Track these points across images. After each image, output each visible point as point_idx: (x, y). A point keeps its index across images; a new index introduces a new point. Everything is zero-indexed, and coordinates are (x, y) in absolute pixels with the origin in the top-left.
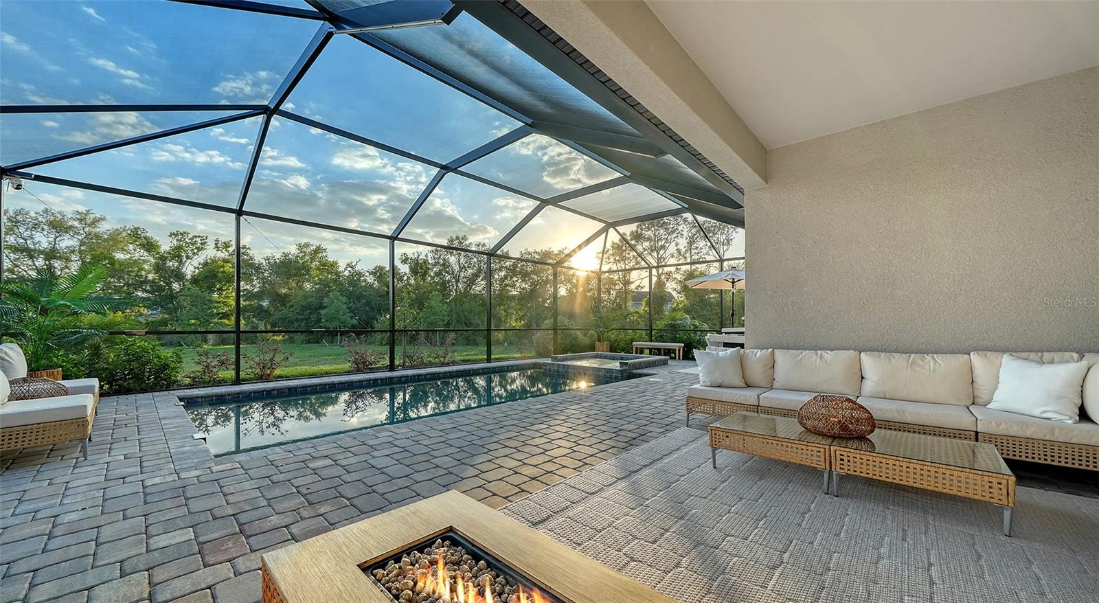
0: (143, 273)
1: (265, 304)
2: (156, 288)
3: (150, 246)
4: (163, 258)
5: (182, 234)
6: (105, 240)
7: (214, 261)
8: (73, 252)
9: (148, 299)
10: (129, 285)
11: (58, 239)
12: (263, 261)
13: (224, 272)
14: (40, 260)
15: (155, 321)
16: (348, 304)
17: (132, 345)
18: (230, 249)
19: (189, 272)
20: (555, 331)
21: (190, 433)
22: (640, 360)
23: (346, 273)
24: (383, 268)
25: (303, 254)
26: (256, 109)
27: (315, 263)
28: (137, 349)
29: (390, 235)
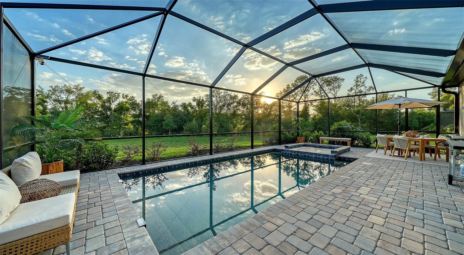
0: (97, 108)
1: (141, 119)
2: (102, 114)
3: (100, 97)
4: (104, 102)
5: (111, 93)
6: (85, 96)
7: (122, 103)
8: (74, 101)
9: (99, 118)
10: (92, 113)
11: (69, 96)
12: (140, 102)
13: (126, 107)
14: (63, 104)
15: (101, 127)
16: (173, 119)
17: (96, 145)
18: (128, 98)
19: (113, 107)
20: (280, 132)
21: (134, 217)
22: (341, 149)
23: (172, 106)
24: (185, 104)
25: (154, 99)
26: (160, 11)
27: (159, 102)
28: (98, 147)
29: (210, 85)
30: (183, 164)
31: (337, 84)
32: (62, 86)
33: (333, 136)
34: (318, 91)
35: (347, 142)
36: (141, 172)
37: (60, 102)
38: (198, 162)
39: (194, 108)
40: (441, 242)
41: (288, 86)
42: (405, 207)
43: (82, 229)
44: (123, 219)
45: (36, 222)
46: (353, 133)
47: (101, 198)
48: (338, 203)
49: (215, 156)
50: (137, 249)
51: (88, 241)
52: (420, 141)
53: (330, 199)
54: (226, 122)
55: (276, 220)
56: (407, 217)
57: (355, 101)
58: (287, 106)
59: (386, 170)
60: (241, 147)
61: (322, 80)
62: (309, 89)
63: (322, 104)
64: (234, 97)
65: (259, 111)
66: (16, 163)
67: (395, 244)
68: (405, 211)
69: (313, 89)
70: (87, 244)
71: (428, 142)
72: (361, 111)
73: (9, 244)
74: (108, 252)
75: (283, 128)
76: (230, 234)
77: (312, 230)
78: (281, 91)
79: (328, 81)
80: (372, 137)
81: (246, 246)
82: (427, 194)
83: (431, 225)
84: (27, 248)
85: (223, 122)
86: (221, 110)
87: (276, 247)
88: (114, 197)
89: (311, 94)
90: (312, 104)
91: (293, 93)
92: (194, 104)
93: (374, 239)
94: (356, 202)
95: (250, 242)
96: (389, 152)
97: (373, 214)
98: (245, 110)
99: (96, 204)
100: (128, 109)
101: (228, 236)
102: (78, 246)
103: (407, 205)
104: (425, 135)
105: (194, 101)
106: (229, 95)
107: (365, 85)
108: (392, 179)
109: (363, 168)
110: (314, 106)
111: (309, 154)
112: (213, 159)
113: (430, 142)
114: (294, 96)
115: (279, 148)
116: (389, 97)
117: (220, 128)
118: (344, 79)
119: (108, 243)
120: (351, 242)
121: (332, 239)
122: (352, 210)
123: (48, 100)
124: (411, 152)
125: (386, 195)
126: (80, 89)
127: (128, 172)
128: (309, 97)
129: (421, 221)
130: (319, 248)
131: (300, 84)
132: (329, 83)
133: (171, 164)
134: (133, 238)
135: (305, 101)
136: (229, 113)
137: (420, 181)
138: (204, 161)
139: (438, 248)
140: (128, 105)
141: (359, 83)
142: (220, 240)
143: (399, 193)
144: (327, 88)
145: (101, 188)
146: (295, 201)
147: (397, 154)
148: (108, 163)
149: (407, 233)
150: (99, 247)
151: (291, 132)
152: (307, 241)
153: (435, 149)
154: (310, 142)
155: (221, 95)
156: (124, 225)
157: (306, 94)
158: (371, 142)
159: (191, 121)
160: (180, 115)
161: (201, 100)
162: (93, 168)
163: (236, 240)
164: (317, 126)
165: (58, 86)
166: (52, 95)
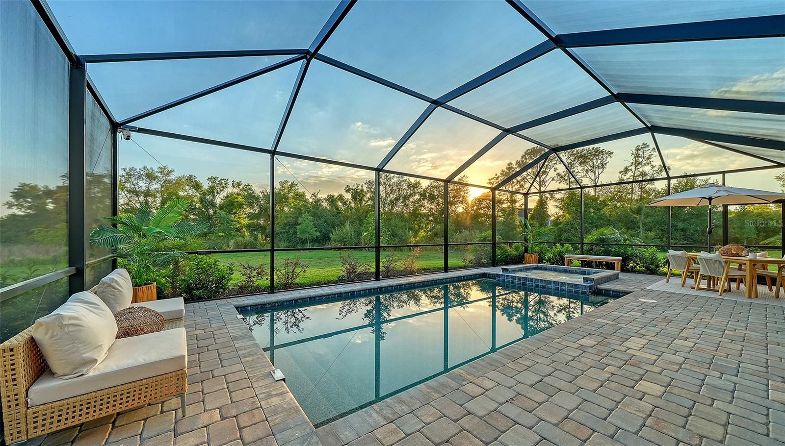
0: (194, 204)
1: (262, 222)
2: (201, 213)
3: (197, 186)
4: (205, 194)
5: (214, 179)
6: (174, 184)
7: (231, 195)
8: (158, 191)
9: (196, 219)
10: (186, 211)
11: (150, 184)
12: (260, 194)
13: (238, 202)
14: (142, 197)
16: (313, 222)
17: (201, 261)
18: (241, 187)
19: (218, 203)
20: (494, 244)
21: (266, 367)
22: (601, 275)
23: (311, 200)
24: (333, 196)
25: (284, 188)
26: (300, 54)
27: (291, 194)
28: (204, 264)
29: (376, 167)
30: (333, 294)
31: (599, 161)
32: (140, 169)
33: (589, 252)
34: (563, 174)
35: (614, 263)
36: (269, 304)
37: (137, 193)
38: (356, 291)
39: (348, 203)
40: (757, 425)
41: (509, 165)
42: (703, 371)
43: (196, 380)
44: (251, 370)
45: (143, 361)
46: (625, 248)
47: (215, 340)
48: (588, 359)
49: (384, 283)
50: (276, 409)
51: (206, 395)
52: (748, 263)
53: (574, 354)
54: (402, 227)
55: (482, 381)
56: (704, 386)
57: (632, 191)
58: (508, 201)
59: (681, 311)
60: (428, 269)
61: (571, 155)
62: (548, 170)
63: (572, 197)
64: (415, 184)
65: (458, 209)
66: (104, 283)
67: (677, 424)
68: (702, 377)
69: (555, 170)
70: (206, 400)
71: (764, 264)
72: (644, 209)
73: (113, 388)
74: (237, 411)
75: (500, 238)
76: (411, 397)
77: (540, 397)
78: (496, 175)
79: (581, 156)
80: (661, 256)
81: (435, 413)
82: (748, 352)
83: (745, 399)
84: (134, 396)
85: (396, 227)
86: (392, 207)
87: (481, 418)
88: (235, 339)
89: (551, 179)
90: (552, 197)
91: (519, 178)
92: (348, 196)
93: (641, 415)
94: (619, 361)
95: (442, 408)
97: (646, 379)
98: (434, 207)
99: (210, 348)
100: (241, 206)
101: (408, 399)
102: (194, 402)
103: (709, 369)
104: (758, 254)
105: (347, 191)
106: (405, 181)
107: (652, 163)
108: (688, 327)
109: (639, 308)
110: (557, 200)
111: (544, 282)
112: (381, 288)
113: (769, 265)
114: (520, 182)
115: (492, 272)
116: (698, 183)
117: (392, 236)
118: (612, 153)
119: (234, 400)
120: (604, 416)
121: (571, 411)
122: (611, 372)
124: (731, 283)
125: (674, 352)
126: (168, 174)
127: (249, 304)
128: (547, 184)
129: (728, 394)
130: (550, 423)
131: (530, 162)
132: (583, 159)
133: (314, 293)
134: (269, 396)
135: (540, 192)
136: (406, 211)
137: (741, 331)
138: (366, 290)
139: (750, 433)
140: (240, 199)
141: (640, 159)
142: (395, 404)
143: (698, 349)
144: (581, 168)
145: (212, 325)
146: (515, 355)
147: (705, 287)
148: (219, 289)
149: (700, 409)
150: (223, 404)
151: (514, 244)
152: (530, 412)
153: (776, 279)
154: (548, 262)
155: (393, 181)
156: (254, 377)
157: (542, 179)
158: (659, 264)
159: (344, 225)
160: (325, 214)
161: (359, 189)
162: (197, 296)
163: (420, 405)
164: (561, 235)
165: (135, 168)
166: (126, 182)
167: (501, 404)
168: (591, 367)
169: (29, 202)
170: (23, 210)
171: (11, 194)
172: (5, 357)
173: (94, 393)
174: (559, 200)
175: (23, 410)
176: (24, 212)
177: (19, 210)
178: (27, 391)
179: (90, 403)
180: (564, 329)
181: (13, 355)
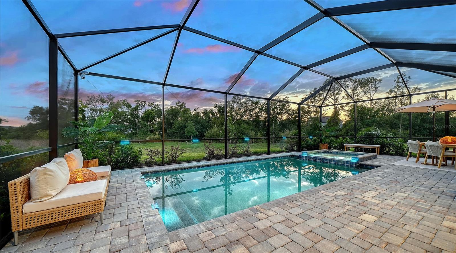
0: (127, 116)
2: (131, 121)
3: (129, 106)
4: (133, 111)
5: (138, 101)
6: (116, 105)
7: (148, 111)
8: (107, 109)
9: (128, 125)
10: (123, 121)
11: (103, 105)
13: (151, 115)
14: (98, 113)
16: (195, 126)
17: (124, 147)
18: (153, 106)
19: (141, 115)
20: (300, 138)
21: (150, 202)
22: (364, 156)
23: (193, 113)
24: (207, 110)
25: (178, 106)
26: (175, 27)
27: (182, 110)
28: (125, 149)
29: (225, 92)
30: (198, 167)
31: (373, 86)
32: (97, 97)
35: (376, 149)
36: (161, 171)
37: (96, 111)
38: (212, 165)
39: (216, 114)
42: (407, 210)
43: (112, 208)
44: (142, 203)
46: (383, 140)
47: (126, 189)
48: (336, 202)
49: (230, 160)
50: (150, 222)
51: (115, 215)
53: (330, 199)
54: (248, 129)
55: (268, 212)
57: (396, 104)
59: (408, 177)
60: (258, 153)
61: (355, 82)
64: (256, 102)
65: (283, 117)
67: (376, 237)
68: (404, 213)
70: (114, 217)
74: (129, 223)
75: (304, 134)
76: (225, 219)
77: (299, 221)
79: (362, 83)
81: (236, 227)
84: (75, 211)
85: (244, 128)
86: (242, 116)
87: (261, 230)
88: (137, 188)
89: (342, 97)
90: (343, 109)
92: (216, 110)
93: (356, 231)
94: (356, 203)
95: (240, 225)
96: (422, 160)
97: (368, 213)
99: (122, 192)
100: (153, 117)
102: (109, 218)
103: (411, 209)
105: (215, 107)
106: (250, 101)
108: (409, 186)
109: (382, 175)
110: (346, 111)
111: (327, 160)
112: (228, 163)
114: (322, 100)
115: (297, 155)
117: (241, 135)
118: (382, 80)
119: (129, 217)
120: (332, 232)
122: (348, 209)
123: (86, 109)
125: (393, 199)
126: (112, 99)
128: (339, 100)
129: (416, 221)
130: (300, 234)
134: (148, 216)
136: (251, 119)
137: (442, 189)
139: (419, 243)
140: (153, 113)
141: (400, 84)
144: (362, 91)
145: (126, 182)
147: (431, 163)
148: (134, 163)
150: (123, 220)
152: (290, 228)
155: (242, 100)
156: (142, 207)
157: (336, 98)
158: (405, 150)
159: (213, 128)
160: (201, 121)
161: (222, 106)
162: (121, 166)
163: (228, 223)
164: (348, 132)
165: (94, 96)
166: (89, 104)
167: (274, 223)
168: (337, 206)
169: (38, 116)
170: (35, 121)
171: (29, 112)
172: (12, 188)
173: (55, 209)
174: (347, 111)
175: (20, 215)
176: (36, 122)
177: (33, 121)
178: (22, 205)
179: (53, 214)
180: (330, 186)
181: (16, 187)
